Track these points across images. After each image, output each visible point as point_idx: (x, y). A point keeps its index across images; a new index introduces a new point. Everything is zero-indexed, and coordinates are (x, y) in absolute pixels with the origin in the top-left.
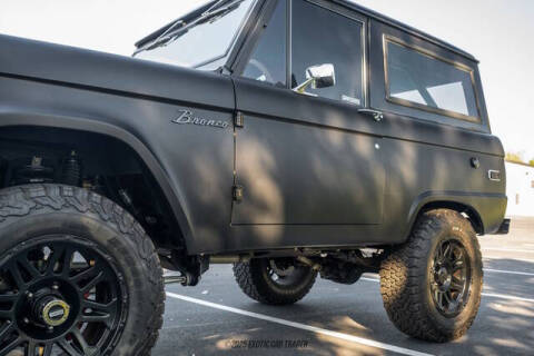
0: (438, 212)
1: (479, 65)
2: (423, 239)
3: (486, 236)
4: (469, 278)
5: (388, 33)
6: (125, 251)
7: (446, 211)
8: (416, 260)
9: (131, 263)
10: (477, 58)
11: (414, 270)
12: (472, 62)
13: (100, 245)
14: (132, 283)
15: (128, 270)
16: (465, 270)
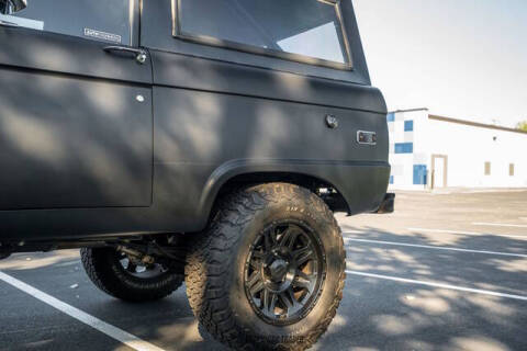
0: (263, 188)
2: (232, 225)
8: (217, 253)
11: (214, 266)
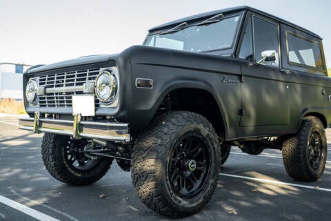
1: (323, 41)
3: (328, 129)
4: (321, 150)
5: (288, 29)
6: (211, 140)
7: (313, 117)
9: (213, 144)
10: (321, 37)
12: (319, 39)
13: (203, 137)
14: (213, 153)
15: (211, 147)
16: (319, 146)
